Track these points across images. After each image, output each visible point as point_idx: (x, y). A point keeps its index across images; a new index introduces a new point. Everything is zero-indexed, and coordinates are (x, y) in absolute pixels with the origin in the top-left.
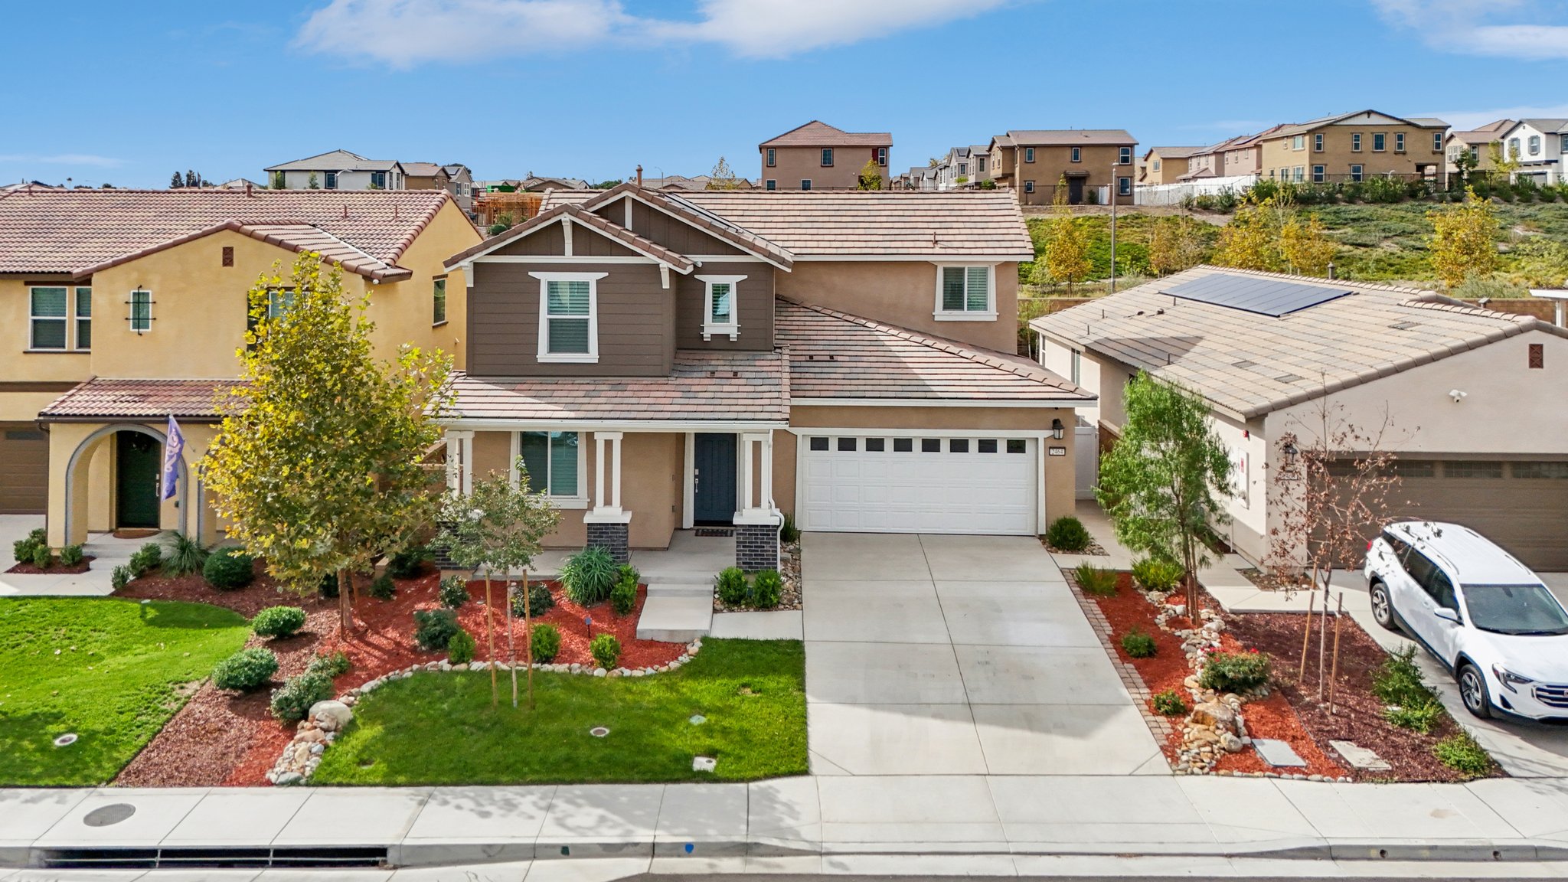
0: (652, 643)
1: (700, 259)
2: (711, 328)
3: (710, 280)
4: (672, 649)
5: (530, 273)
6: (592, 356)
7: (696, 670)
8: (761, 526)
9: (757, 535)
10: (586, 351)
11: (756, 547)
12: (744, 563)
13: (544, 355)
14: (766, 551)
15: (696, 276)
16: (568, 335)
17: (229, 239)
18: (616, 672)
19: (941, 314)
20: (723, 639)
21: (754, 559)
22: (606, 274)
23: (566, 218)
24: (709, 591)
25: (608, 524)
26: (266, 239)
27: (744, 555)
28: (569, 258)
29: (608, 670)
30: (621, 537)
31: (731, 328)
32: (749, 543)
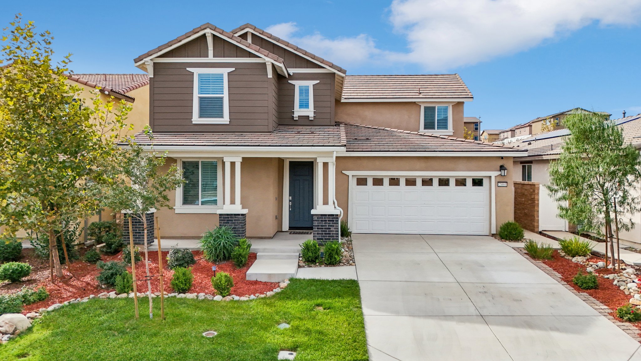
0: (256, 282)
1: (291, 71)
2: (298, 112)
3: (298, 84)
4: (270, 286)
5: (188, 69)
6: (226, 119)
7: (285, 295)
8: (329, 215)
9: (326, 221)
10: (222, 117)
11: (325, 228)
12: (318, 239)
13: (196, 119)
14: (332, 231)
15: (289, 81)
18: (228, 298)
20: (304, 279)
21: (324, 236)
22: (234, 69)
23: (209, 32)
24: (296, 256)
25: (232, 214)
27: (318, 234)
28: (211, 59)
29: (224, 297)
30: (241, 223)
31: (310, 112)
32: (321, 226)
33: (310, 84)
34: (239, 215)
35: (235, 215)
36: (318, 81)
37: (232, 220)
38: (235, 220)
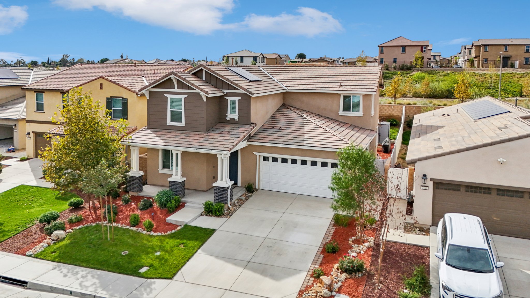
0: (170, 224)
1: (226, 91)
2: (230, 116)
3: (229, 99)
4: (174, 226)
5: (165, 95)
6: (183, 124)
7: (174, 236)
8: (222, 187)
9: (220, 190)
10: (181, 122)
11: (220, 194)
12: (216, 199)
13: (169, 123)
14: (223, 196)
15: (225, 97)
16: (176, 117)
17: (101, 81)
18: (149, 233)
19: (342, 113)
20: (191, 226)
21: (219, 198)
22: (187, 96)
23: (172, 76)
25: (175, 182)
26: (111, 81)
27: (216, 197)
28: (176, 90)
29: (147, 232)
30: (179, 186)
31: (236, 116)
32: (218, 193)
33: (236, 99)
34: (178, 182)
35: (177, 182)
36: (241, 98)
37: (175, 185)
38: (176, 185)
